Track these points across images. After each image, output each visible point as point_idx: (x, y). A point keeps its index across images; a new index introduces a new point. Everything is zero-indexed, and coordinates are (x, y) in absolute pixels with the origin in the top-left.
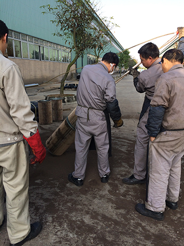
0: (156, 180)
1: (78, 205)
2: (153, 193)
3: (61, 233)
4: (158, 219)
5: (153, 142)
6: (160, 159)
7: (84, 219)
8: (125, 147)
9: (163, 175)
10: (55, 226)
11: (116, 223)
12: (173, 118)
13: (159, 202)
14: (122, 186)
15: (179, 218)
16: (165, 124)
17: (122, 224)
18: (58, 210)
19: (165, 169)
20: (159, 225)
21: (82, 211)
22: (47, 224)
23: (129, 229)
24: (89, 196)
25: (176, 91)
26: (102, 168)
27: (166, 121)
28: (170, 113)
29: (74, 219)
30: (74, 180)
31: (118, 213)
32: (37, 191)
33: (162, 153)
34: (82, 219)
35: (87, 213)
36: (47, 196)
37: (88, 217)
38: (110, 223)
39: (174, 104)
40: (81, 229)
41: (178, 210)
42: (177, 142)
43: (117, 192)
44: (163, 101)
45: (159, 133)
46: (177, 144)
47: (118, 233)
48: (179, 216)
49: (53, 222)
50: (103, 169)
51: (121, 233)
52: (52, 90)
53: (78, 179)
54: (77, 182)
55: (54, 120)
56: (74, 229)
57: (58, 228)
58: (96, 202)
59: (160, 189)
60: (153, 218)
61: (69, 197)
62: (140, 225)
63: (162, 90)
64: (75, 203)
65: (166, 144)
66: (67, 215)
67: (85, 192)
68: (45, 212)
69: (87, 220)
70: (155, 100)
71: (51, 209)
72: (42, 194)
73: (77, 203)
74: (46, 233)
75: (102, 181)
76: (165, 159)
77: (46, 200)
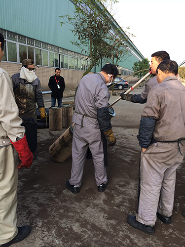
0: (147, 192)
1: (70, 212)
2: (144, 206)
3: (48, 238)
4: (148, 233)
5: (144, 153)
6: (151, 171)
7: (73, 227)
8: (130, 157)
9: (154, 187)
10: (43, 231)
11: (105, 233)
12: (163, 130)
13: (149, 215)
14: (118, 196)
15: (171, 233)
16: (156, 136)
17: (110, 234)
18: (50, 215)
19: (157, 181)
20: (148, 239)
21: (73, 218)
22: (37, 228)
23: (117, 240)
24: (83, 204)
25: (166, 103)
26: (98, 176)
27: (157, 132)
28: (161, 125)
29: (63, 226)
30: (71, 187)
31: (109, 224)
32: (33, 196)
33: (153, 165)
34: (71, 227)
35: (78, 221)
36: (41, 201)
37: (77, 224)
38: (98, 233)
39: (165, 115)
40: (68, 236)
41: (171, 225)
42: (169, 154)
43: (112, 202)
44: (153, 112)
45: (150, 144)
46: (168, 156)
47: (104, 243)
48: (171, 231)
49: (42, 227)
50: (99, 178)
51: (107, 243)
52: (69, 97)
53: (74, 186)
54: (73, 189)
55: (64, 126)
56: (61, 236)
57: (46, 233)
58: (88, 211)
59: (150, 202)
60: (143, 231)
61: (63, 204)
62: (128, 237)
63: (152, 101)
64: (67, 210)
65: (158, 155)
66: (57, 221)
67: (79, 200)
68: (37, 216)
69: (76, 228)
70: (146, 111)
71: (43, 214)
72: (38, 199)
73: (70, 210)
74: (33, 238)
75: (98, 190)
76: (157, 171)
77: (40, 205)
